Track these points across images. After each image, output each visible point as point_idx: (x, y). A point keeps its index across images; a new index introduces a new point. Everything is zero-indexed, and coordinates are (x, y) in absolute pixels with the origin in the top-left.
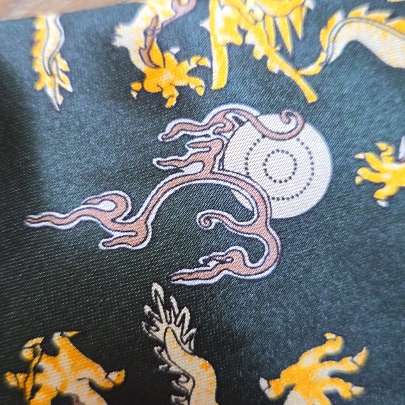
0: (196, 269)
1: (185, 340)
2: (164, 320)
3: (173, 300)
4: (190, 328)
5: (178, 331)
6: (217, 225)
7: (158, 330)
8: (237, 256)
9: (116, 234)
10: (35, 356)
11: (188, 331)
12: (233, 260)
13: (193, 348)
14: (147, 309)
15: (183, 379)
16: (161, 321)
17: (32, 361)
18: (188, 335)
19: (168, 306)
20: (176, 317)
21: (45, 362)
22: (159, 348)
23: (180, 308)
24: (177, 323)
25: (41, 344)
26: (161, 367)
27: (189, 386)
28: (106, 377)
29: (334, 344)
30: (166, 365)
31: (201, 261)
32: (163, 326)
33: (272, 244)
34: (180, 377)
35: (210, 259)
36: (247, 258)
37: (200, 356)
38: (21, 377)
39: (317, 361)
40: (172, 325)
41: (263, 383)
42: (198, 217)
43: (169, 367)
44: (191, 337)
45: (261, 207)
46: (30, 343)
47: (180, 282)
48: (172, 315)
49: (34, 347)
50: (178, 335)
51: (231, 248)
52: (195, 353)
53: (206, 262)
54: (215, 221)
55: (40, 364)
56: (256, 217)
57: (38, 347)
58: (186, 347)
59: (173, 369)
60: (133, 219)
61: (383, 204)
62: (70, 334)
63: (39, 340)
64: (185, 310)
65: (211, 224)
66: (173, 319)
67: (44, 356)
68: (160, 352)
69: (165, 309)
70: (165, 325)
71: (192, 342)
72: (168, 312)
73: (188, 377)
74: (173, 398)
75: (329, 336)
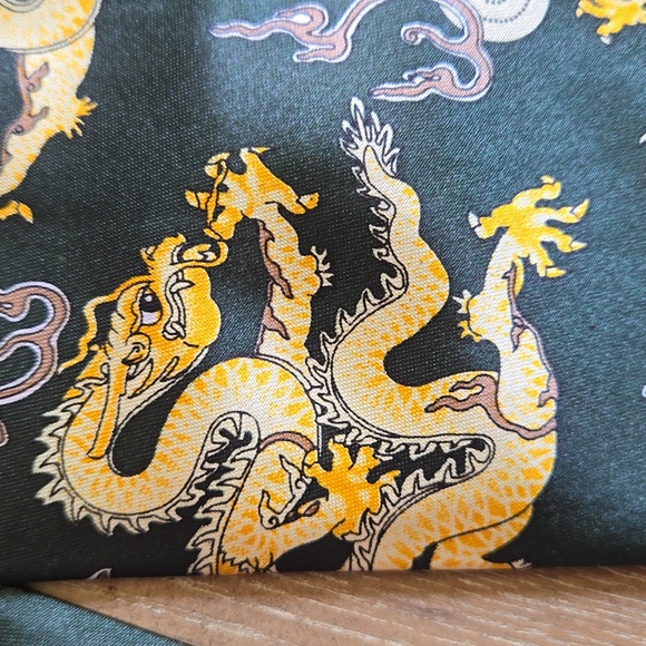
0: (400, 85)
1: (386, 161)
2: (364, 138)
3: (374, 115)
4: (392, 147)
5: (379, 150)
6: (424, 41)
7: (357, 147)
8: (445, 76)
9: (311, 47)
10: (219, 174)
11: (389, 151)
12: (440, 78)
13: (395, 170)
14: (346, 125)
15: (383, 205)
16: (360, 138)
17: (215, 179)
18: (389, 156)
19: (368, 122)
20: (378, 134)
21: (231, 180)
22: (358, 168)
23: (382, 125)
24: (378, 141)
25: (226, 161)
26: (358, 191)
27: (389, 214)
28: (298, 201)
29: (551, 191)
30: (365, 189)
31: (405, 76)
32: (362, 144)
33: (483, 67)
34: (379, 203)
35: (416, 75)
36: (456, 78)
37: (402, 180)
38: (203, 196)
39: (533, 206)
40: (373, 144)
41: (473, 219)
42: (402, 32)
43: (369, 190)
44: (393, 158)
45: (473, 27)
46: (214, 159)
47: (382, 97)
48: (373, 132)
49: (218, 163)
50: (379, 155)
51: (439, 66)
52: (397, 176)
53: (411, 78)
54: (421, 36)
55: (225, 182)
56: (465, 36)
57: (223, 164)
58: (388, 169)
59: (373, 193)
60: (330, 32)
61: (607, 41)
62: (259, 150)
63: (225, 156)
64: (388, 128)
65: (417, 38)
66: (374, 137)
67: (230, 173)
68: (358, 173)
69: (365, 125)
70: (365, 142)
71: (395, 164)
72: (368, 128)
73: (389, 203)
74: (371, 228)
75: (546, 179)
